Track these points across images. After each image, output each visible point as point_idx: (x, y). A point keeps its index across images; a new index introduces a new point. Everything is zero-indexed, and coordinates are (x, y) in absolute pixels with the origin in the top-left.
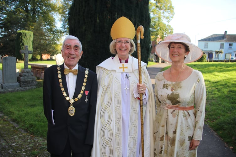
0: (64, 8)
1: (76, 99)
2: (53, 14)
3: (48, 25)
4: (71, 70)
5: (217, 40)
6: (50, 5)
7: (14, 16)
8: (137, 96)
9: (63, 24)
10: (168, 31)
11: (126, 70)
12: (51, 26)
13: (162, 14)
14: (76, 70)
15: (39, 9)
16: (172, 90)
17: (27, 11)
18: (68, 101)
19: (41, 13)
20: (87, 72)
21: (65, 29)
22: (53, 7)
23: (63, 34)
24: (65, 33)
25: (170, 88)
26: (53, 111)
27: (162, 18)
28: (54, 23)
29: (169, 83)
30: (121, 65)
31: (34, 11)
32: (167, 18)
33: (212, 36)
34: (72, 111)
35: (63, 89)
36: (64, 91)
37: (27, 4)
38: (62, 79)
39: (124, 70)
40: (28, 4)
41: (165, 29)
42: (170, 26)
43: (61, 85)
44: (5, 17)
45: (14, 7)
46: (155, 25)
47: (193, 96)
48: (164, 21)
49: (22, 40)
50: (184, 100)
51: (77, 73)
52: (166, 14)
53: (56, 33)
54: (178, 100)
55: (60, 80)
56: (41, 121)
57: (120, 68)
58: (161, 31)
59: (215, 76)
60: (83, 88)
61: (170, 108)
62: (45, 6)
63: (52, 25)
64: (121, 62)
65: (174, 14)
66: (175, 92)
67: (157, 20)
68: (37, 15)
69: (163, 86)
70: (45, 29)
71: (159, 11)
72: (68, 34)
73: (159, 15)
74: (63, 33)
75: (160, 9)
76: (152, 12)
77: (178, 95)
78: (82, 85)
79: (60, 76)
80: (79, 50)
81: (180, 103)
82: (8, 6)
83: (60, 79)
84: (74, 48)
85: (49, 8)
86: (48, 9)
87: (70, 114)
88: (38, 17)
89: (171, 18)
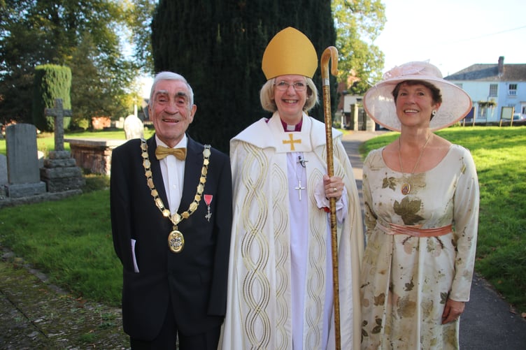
0: (138, 12)
1: (186, 214)
2: (114, 25)
3: (104, 51)
4: (171, 150)
5: (482, 77)
6: (107, 7)
7: (27, 33)
8: (322, 203)
9: (137, 49)
10: (372, 59)
11: (297, 147)
12: (110, 54)
13: (359, 22)
14: (183, 149)
15: (83, 17)
16: (405, 191)
17: (56, 20)
18: (168, 220)
19: (87, 25)
20: (207, 153)
21: (141, 59)
22: (115, 11)
23: (139, 71)
24: (142, 69)
25: (399, 187)
26: (134, 242)
27: (359, 31)
28: (116, 47)
29: (397, 175)
30: (286, 136)
31: (71, 20)
32: (370, 30)
33: (470, 68)
34: (177, 241)
35: (155, 193)
36: (157, 197)
37: (56, 6)
38: (152, 171)
39: (293, 148)
40: (59, 6)
41: (367, 55)
42: (376, 48)
43: (150, 183)
44: (7, 35)
45: (26, 12)
46: (343, 46)
47: (452, 205)
48: (364, 37)
49: (47, 86)
50: (433, 214)
51: (185, 155)
52: (368, 21)
53: (121, 70)
54: (419, 213)
55: (148, 174)
56: (97, 267)
57: (285, 142)
58: (357, 61)
59: (481, 157)
60: (200, 189)
61: (400, 231)
62: (97, 9)
63: (112, 52)
64: (286, 130)
65: (386, 21)
66: (411, 197)
67: (348, 34)
68: (79, 30)
69: (382, 182)
70: (98, 60)
71: (352, 14)
72: (148, 71)
73: (352, 24)
74: (139, 68)
75: (355, 11)
76: (337, 17)
77: (418, 203)
78: (198, 182)
79: (147, 164)
80: (187, 104)
81: (423, 222)
82: (11, 9)
83: (148, 170)
84: (175, 101)
85: (105, 13)
86: (103, 15)
87: (172, 248)
88: (81, 34)
89: (379, 31)
